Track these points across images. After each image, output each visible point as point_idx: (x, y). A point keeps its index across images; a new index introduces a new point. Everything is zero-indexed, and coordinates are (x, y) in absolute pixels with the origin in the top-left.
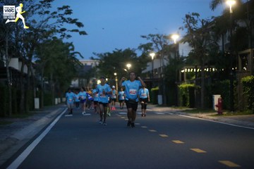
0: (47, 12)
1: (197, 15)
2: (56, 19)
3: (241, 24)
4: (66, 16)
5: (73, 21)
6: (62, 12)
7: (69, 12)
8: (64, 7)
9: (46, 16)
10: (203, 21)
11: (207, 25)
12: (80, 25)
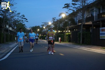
0: (19, 16)
1: (55, 18)
2: (21, 18)
3: (66, 21)
4: (23, 17)
5: (25, 19)
6: (22, 16)
7: (24, 16)
9: (19, 17)
10: (57, 20)
12: (26, 19)
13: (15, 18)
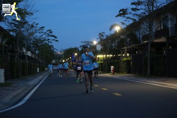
0: (42, 32)
1: (104, 33)
2: (46, 35)
3: (122, 37)
4: (50, 34)
5: (53, 36)
6: (48, 32)
7: (51, 32)
8: (49, 30)
9: (42, 34)
10: (106, 36)
11: (108, 37)
12: (56, 37)
13: (37, 36)
